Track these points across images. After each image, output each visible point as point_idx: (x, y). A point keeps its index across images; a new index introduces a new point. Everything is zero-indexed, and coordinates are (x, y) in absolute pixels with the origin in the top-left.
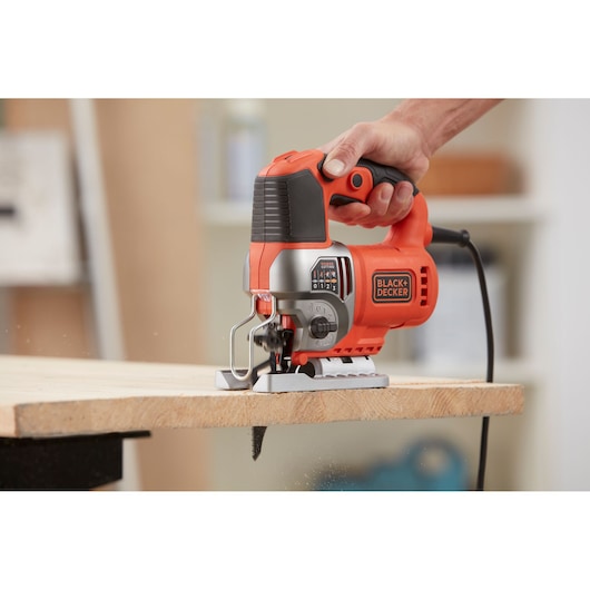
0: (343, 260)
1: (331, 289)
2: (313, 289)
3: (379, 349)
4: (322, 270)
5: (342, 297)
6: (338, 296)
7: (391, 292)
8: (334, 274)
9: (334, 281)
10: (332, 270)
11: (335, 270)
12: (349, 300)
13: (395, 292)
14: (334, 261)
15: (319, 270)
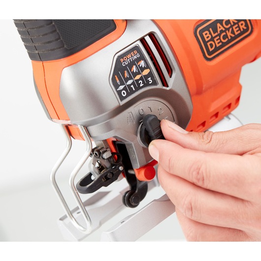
0: (148, 39)
1: (146, 84)
2: (122, 98)
3: (238, 99)
4: (125, 68)
5: (165, 84)
6: (160, 85)
7: (225, 37)
8: (142, 63)
9: (146, 72)
10: (138, 60)
11: (142, 58)
12: (174, 82)
13: (229, 34)
14: (136, 48)
15: (120, 70)
